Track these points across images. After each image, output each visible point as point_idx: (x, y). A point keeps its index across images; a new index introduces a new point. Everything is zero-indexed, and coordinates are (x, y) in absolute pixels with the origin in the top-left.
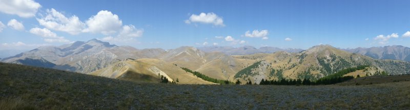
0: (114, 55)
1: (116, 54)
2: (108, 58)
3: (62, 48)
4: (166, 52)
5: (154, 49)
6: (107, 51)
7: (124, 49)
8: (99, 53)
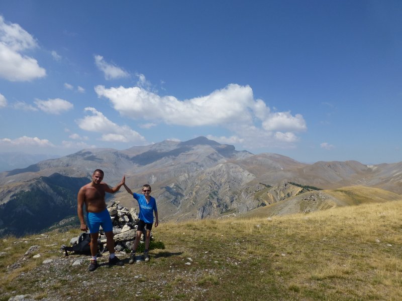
0: (246, 173)
1: (251, 171)
2: (235, 179)
3: (132, 155)
4: (370, 170)
5: (340, 163)
6: (231, 165)
7: (270, 162)
8: (215, 169)
